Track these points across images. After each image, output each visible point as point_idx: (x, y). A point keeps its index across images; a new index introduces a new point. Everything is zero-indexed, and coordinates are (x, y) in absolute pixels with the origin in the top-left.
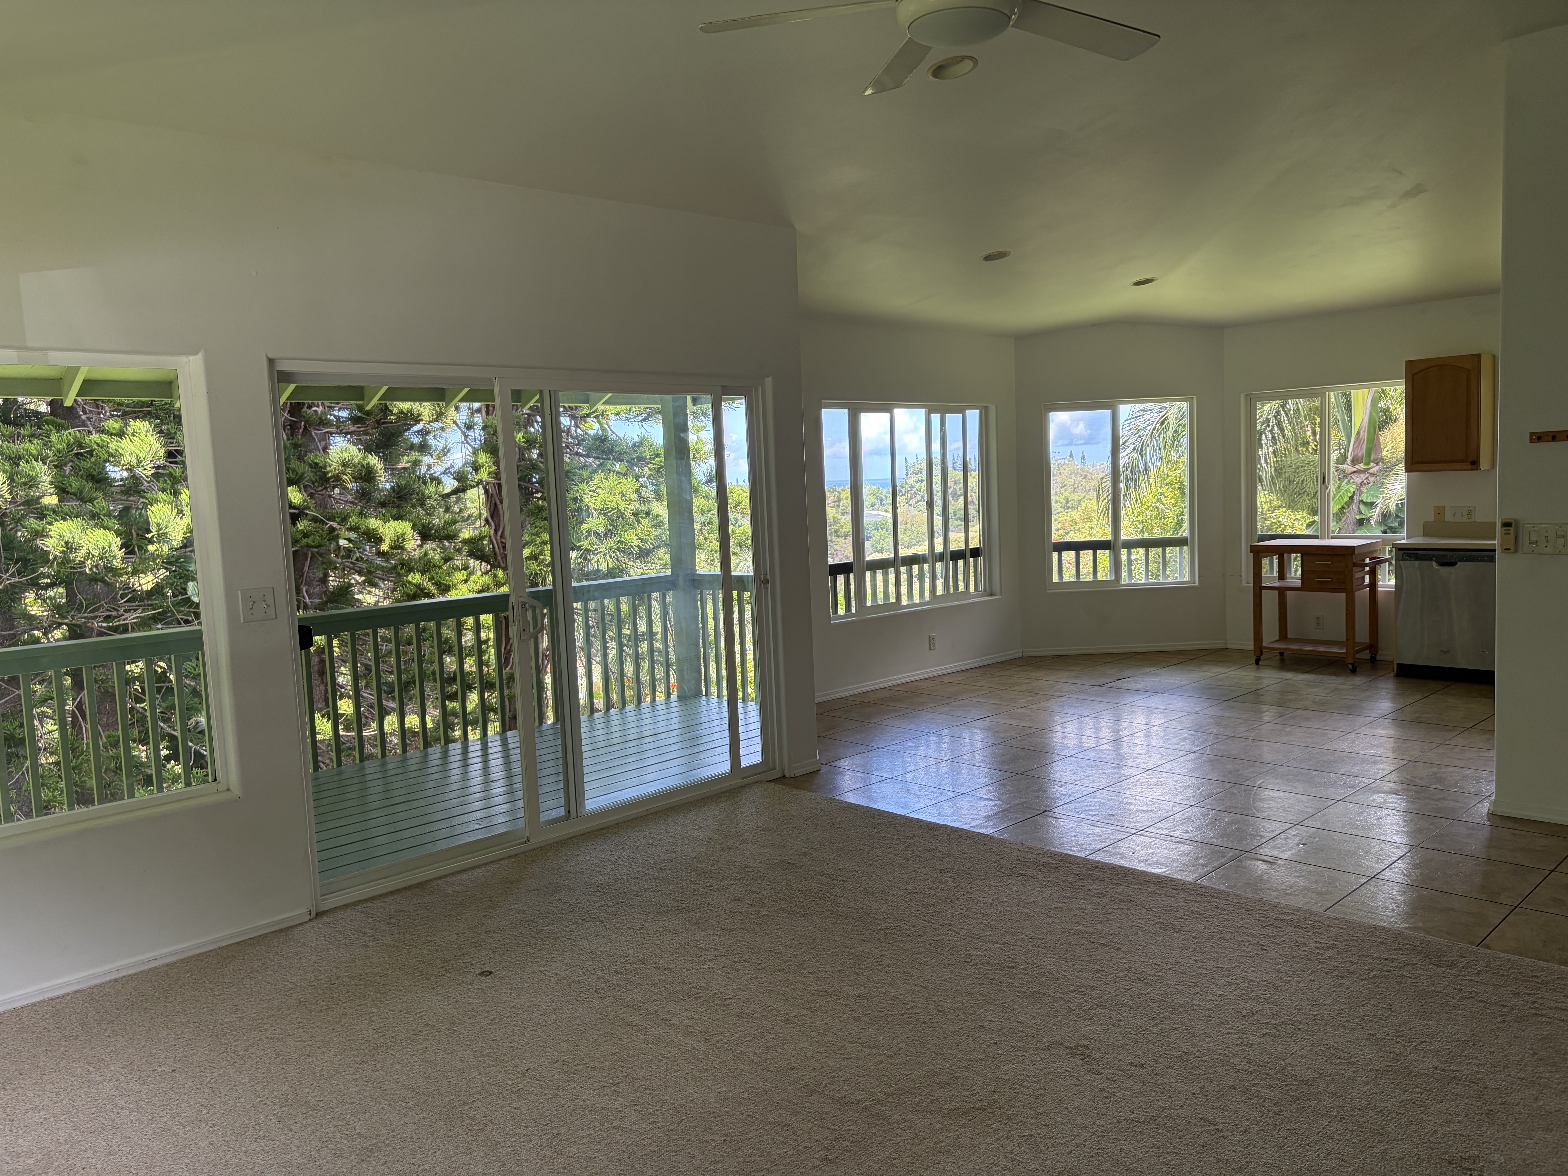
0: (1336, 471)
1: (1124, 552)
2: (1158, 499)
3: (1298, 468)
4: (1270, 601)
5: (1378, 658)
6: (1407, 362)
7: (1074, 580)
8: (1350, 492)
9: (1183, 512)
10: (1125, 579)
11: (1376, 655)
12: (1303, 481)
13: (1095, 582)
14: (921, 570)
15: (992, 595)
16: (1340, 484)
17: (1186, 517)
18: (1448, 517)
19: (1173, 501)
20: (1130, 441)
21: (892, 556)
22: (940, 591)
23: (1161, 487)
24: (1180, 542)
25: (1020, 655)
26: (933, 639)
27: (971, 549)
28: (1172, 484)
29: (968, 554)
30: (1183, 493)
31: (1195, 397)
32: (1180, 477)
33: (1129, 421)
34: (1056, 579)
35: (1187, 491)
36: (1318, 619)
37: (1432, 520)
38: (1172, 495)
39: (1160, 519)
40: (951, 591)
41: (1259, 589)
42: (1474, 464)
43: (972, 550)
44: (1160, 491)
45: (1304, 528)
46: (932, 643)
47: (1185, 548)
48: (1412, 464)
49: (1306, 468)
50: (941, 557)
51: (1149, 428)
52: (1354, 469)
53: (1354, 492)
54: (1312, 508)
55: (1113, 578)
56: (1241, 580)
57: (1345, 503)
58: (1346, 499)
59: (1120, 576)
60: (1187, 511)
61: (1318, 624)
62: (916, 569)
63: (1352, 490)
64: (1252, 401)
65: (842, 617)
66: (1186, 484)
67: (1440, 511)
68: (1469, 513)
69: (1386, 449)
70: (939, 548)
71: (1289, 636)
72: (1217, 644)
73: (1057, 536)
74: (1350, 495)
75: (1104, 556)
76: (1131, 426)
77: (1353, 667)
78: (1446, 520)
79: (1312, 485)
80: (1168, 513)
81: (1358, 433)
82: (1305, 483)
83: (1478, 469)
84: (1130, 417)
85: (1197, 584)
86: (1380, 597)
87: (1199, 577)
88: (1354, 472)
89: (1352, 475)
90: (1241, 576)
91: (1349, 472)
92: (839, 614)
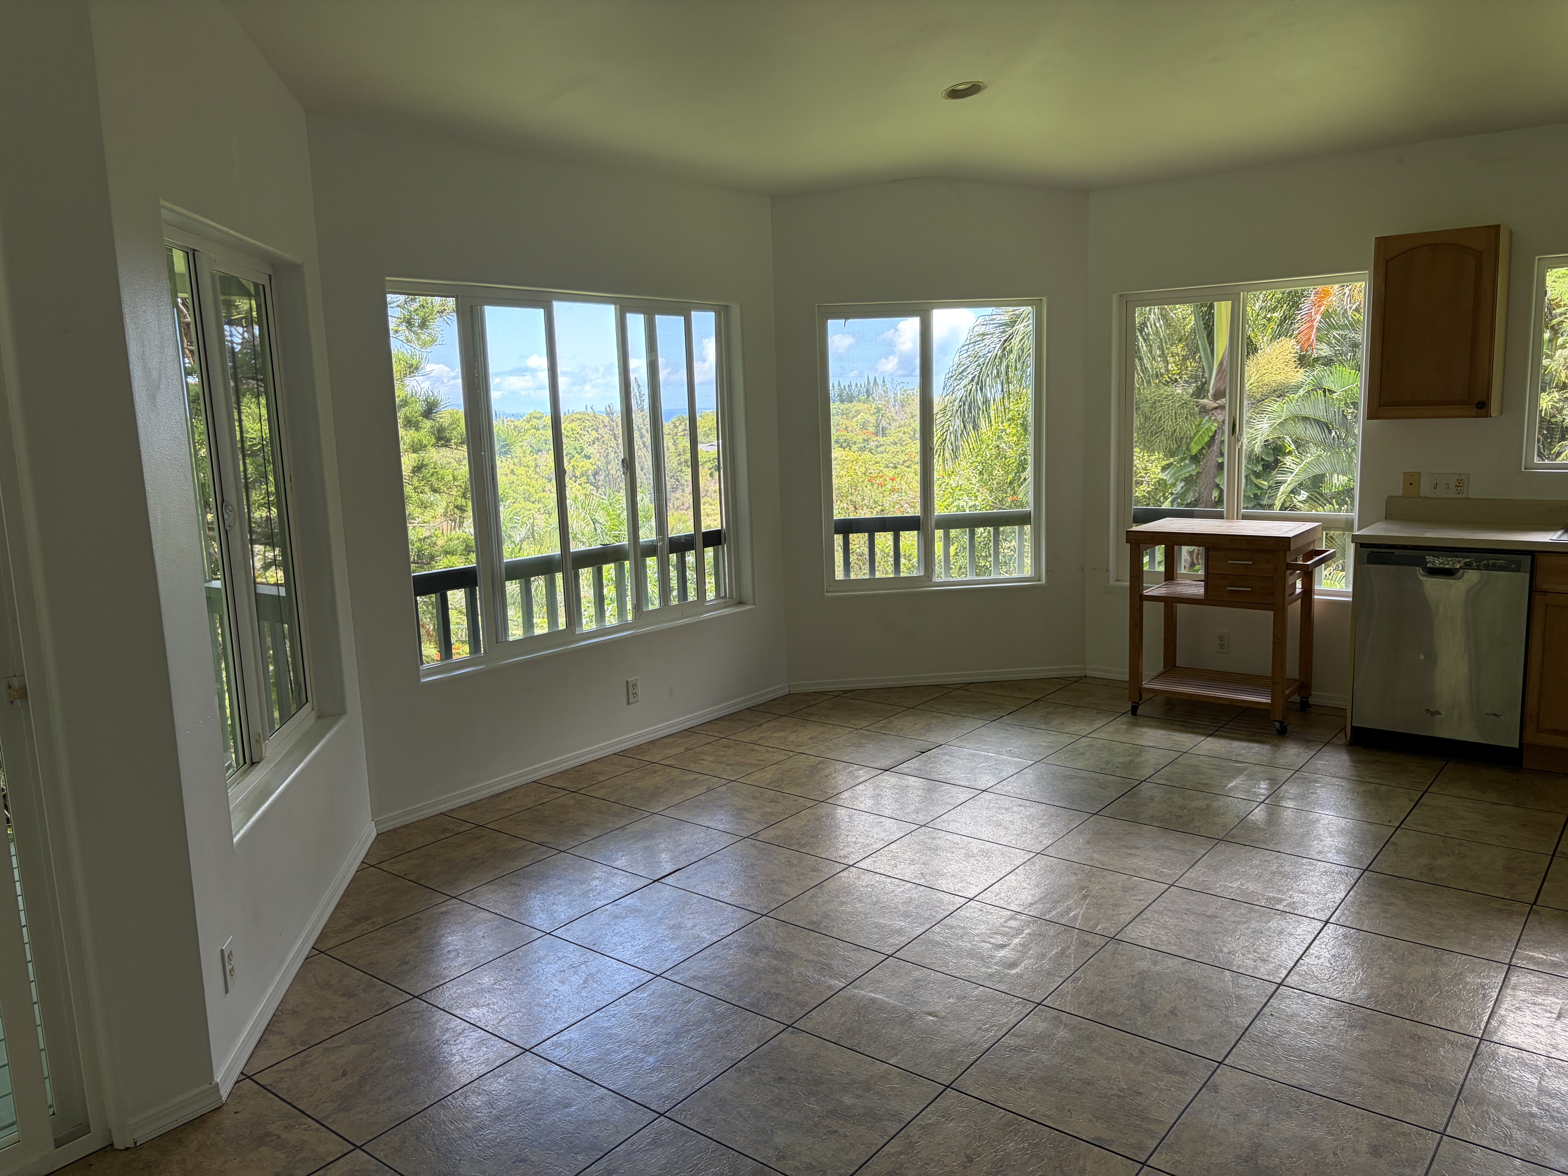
0: (1197, 406)
1: (939, 533)
2: (998, 436)
3: (1155, 403)
4: (1153, 616)
5: (1312, 701)
6: (1378, 240)
7: (868, 577)
8: (1211, 431)
9: (1025, 451)
10: (940, 576)
11: (1307, 698)
12: (1160, 418)
13: (897, 580)
14: (620, 572)
15: (741, 603)
16: (1201, 421)
17: (1030, 459)
18: (1425, 490)
19: (1015, 438)
20: (969, 370)
21: (557, 552)
22: (654, 603)
23: (1002, 422)
24: (1022, 519)
25: (786, 691)
26: (634, 685)
27: (704, 533)
28: (1014, 420)
29: (699, 541)
30: (1026, 430)
31: (1044, 299)
32: (1023, 413)
33: (967, 347)
34: (839, 574)
35: (1031, 429)
36: (1221, 638)
37: (1400, 493)
38: (1014, 431)
39: (1002, 458)
40: (674, 602)
41: (1137, 599)
42: (1482, 407)
43: (706, 535)
44: (1001, 427)
45: (1159, 471)
46: (631, 692)
47: (1027, 528)
48: (1380, 405)
49: (1164, 403)
50: (651, 550)
51: (990, 355)
52: (1216, 405)
53: (1215, 431)
54: (1170, 449)
55: (922, 574)
56: (1108, 577)
57: (1206, 444)
58: (1207, 439)
59: (933, 570)
60: (1030, 450)
61: (1222, 646)
62: (609, 570)
63: (1214, 429)
64: (1128, 305)
65: (463, 664)
66: (1030, 419)
67: (1412, 480)
68: (1459, 485)
69: (1250, 382)
70: (648, 534)
71: (1177, 665)
72: (1072, 670)
73: (841, 511)
74: (1211, 434)
75: (910, 540)
76: (969, 353)
77: (1281, 725)
78: (1421, 495)
79: (1170, 423)
80: (1010, 453)
81: (1221, 364)
82: (1163, 420)
83: (1487, 415)
84: (968, 342)
85: (1044, 582)
86: (1316, 609)
87: (1047, 571)
88: (1216, 408)
89: (1213, 412)
90: (1108, 571)
91: (1211, 408)
92: (455, 657)
